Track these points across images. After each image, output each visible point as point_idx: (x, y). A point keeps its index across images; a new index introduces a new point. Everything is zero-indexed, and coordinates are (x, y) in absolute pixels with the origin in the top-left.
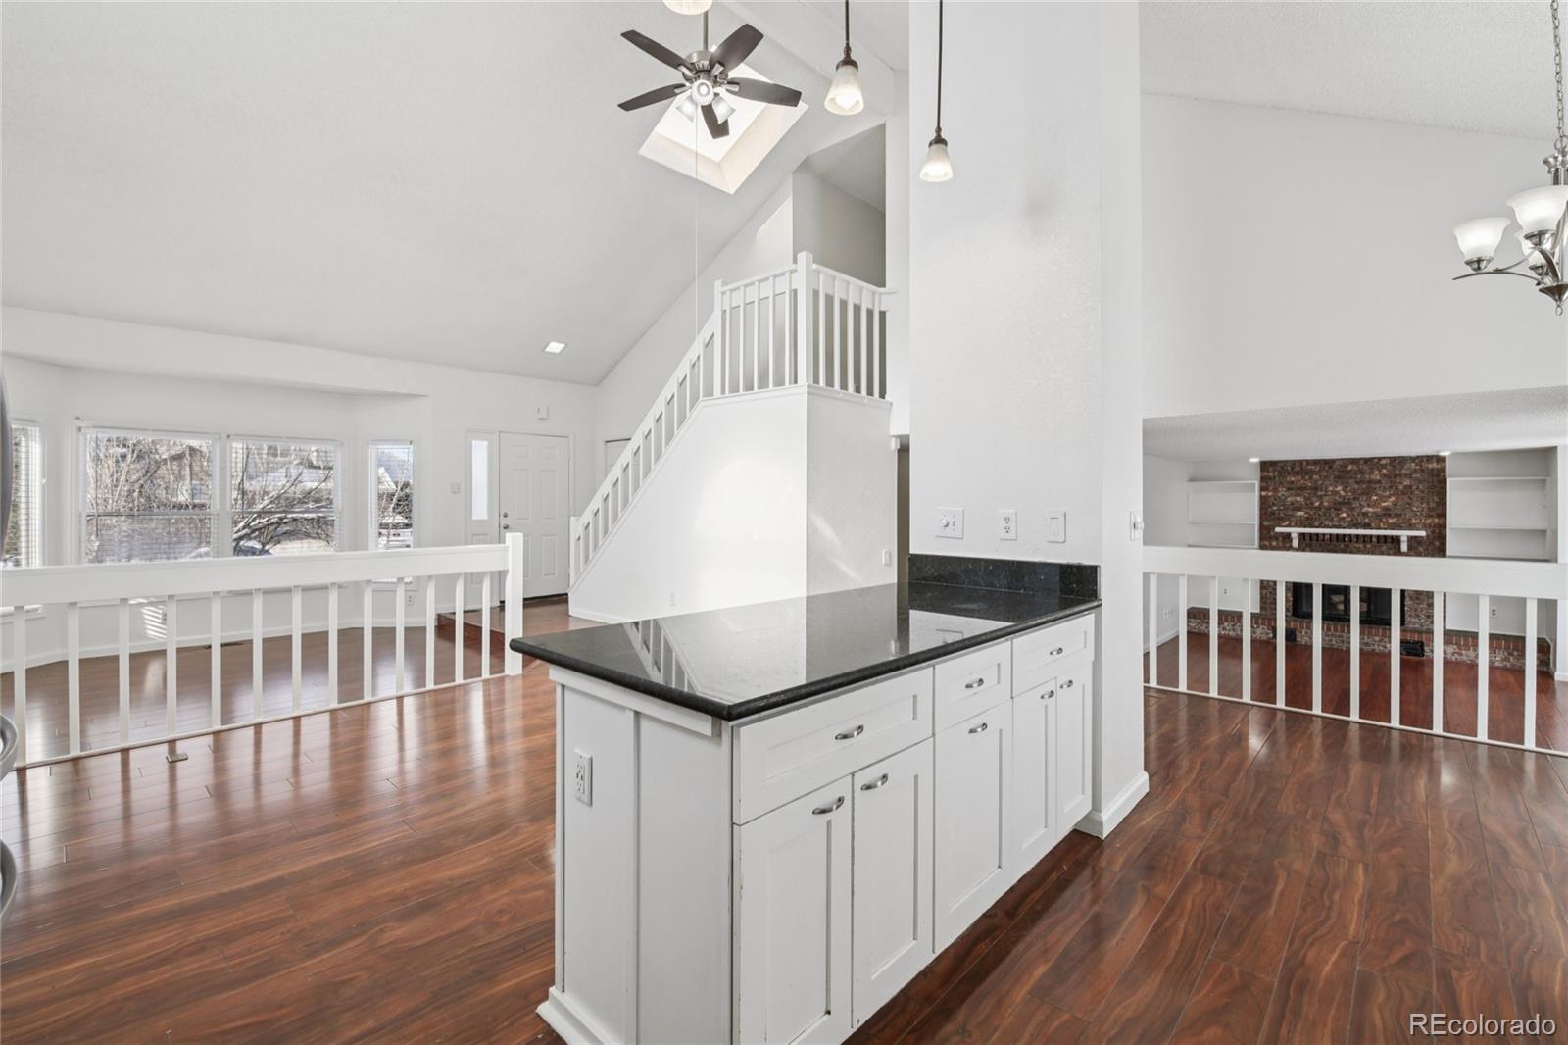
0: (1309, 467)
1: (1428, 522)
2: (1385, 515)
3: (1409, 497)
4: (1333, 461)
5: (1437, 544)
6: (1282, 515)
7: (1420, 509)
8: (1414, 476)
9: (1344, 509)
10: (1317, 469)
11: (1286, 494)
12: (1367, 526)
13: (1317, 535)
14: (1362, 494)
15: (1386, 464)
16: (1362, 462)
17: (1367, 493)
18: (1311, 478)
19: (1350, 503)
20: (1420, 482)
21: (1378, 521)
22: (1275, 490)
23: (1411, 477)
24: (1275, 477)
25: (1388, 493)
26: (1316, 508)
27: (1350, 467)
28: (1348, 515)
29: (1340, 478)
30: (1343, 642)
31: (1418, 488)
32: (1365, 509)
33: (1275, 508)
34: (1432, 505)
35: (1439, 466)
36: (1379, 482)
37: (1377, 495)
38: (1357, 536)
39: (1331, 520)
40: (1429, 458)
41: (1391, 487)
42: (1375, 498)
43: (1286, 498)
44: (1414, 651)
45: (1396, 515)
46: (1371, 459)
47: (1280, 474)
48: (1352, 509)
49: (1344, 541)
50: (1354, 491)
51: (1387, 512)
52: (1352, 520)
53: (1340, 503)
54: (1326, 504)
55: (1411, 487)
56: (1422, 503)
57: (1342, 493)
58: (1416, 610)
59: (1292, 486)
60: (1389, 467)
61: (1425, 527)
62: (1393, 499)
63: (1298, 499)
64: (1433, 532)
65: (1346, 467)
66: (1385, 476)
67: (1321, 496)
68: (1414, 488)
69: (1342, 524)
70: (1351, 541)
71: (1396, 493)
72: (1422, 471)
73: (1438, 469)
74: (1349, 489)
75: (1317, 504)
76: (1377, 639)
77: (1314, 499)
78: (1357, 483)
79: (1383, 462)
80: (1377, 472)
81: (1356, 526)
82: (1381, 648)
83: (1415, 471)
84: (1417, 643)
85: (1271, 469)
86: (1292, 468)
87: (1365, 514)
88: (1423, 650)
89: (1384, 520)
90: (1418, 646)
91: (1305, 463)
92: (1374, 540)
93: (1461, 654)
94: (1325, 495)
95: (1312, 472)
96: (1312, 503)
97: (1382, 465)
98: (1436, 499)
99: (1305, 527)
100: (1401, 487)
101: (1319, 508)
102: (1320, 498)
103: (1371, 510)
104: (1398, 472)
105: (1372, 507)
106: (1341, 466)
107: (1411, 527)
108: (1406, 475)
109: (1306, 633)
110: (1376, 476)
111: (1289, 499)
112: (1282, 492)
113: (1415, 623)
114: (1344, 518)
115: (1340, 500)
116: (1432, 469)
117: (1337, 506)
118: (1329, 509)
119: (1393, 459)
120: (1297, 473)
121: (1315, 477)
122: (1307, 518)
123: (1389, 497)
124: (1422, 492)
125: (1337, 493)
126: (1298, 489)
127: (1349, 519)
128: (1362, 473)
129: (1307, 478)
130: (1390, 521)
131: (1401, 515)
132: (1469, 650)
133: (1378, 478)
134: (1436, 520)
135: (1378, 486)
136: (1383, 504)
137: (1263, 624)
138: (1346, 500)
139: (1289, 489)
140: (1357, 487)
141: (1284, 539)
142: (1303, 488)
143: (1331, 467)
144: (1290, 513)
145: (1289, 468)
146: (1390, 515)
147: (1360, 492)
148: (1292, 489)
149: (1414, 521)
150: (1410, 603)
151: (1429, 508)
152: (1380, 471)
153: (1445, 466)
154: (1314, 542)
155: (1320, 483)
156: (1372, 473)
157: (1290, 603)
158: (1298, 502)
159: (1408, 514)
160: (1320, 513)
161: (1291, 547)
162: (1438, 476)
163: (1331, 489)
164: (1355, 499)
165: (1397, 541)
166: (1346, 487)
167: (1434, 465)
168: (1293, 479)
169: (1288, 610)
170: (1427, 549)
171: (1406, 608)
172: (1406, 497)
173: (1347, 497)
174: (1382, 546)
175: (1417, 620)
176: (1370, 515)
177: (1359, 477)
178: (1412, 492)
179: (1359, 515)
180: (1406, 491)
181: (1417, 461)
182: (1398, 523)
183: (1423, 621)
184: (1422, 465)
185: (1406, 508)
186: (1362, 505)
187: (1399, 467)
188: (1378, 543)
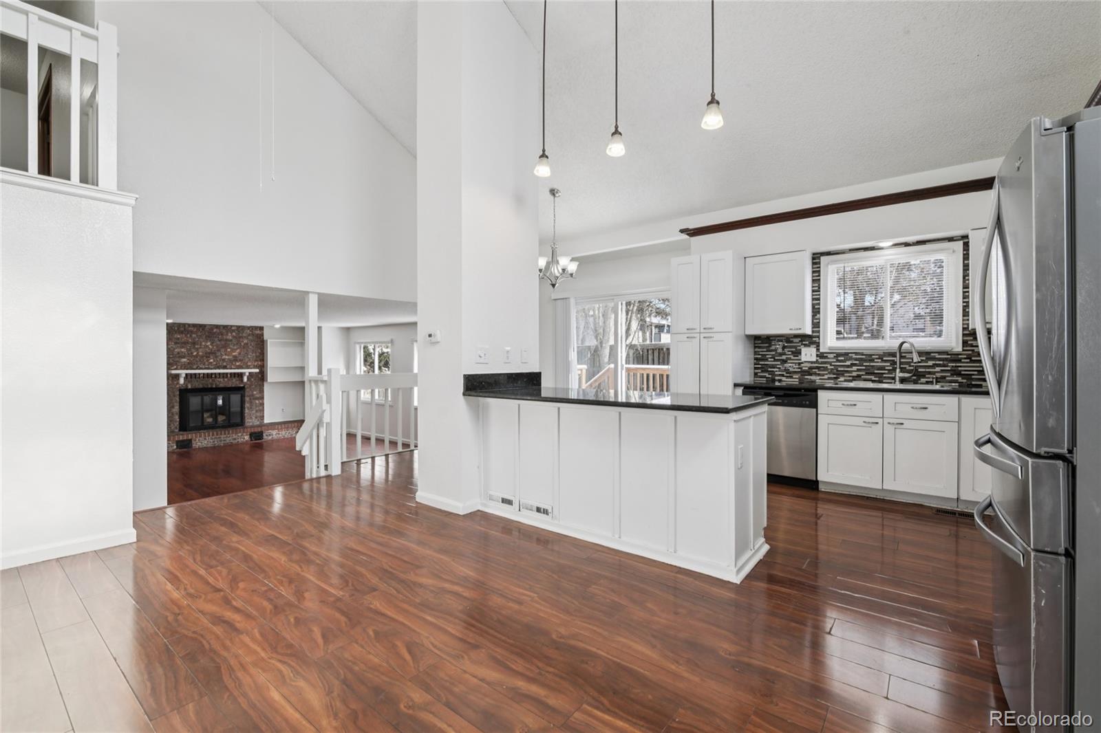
0: (190, 329)
1: (256, 364)
2: (234, 361)
3: (247, 350)
4: (205, 326)
5: (260, 376)
7: (252, 357)
8: (249, 338)
9: (211, 357)
10: (195, 330)
12: (225, 367)
13: (195, 374)
14: (222, 348)
15: (235, 330)
16: (222, 327)
17: (225, 347)
18: (191, 336)
19: (215, 353)
20: (252, 341)
21: (231, 364)
23: (247, 338)
25: (235, 347)
26: (194, 356)
27: (215, 330)
28: (214, 361)
29: (209, 337)
30: (221, 441)
31: (251, 345)
32: (224, 357)
34: (258, 354)
35: (260, 333)
36: (231, 340)
37: (230, 348)
38: (219, 374)
39: (204, 365)
40: (256, 328)
41: (237, 344)
42: (229, 350)
43: (174, 349)
44: (258, 438)
45: (240, 360)
46: (227, 326)
48: (216, 357)
49: (212, 377)
50: (217, 346)
51: (235, 359)
52: (217, 365)
53: (209, 353)
54: (200, 354)
55: (247, 344)
56: (253, 354)
57: (210, 346)
58: (250, 415)
60: (236, 332)
61: (255, 367)
62: (238, 351)
64: (260, 370)
65: (212, 330)
66: (234, 337)
67: (198, 348)
68: (249, 344)
69: (210, 367)
70: (216, 377)
71: (241, 347)
72: (253, 335)
74: (215, 344)
75: (195, 353)
76: (240, 434)
77: (193, 350)
78: (220, 341)
79: (233, 328)
80: (230, 334)
81: (219, 368)
82: (242, 439)
83: (249, 335)
84: (260, 432)
86: (178, 329)
87: (224, 360)
88: (262, 436)
89: (234, 364)
90: (258, 434)
92: (229, 376)
93: (279, 434)
94: (200, 348)
95: (192, 332)
96: (192, 353)
97: (232, 330)
98: (259, 351)
99: (187, 369)
100: (242, 344)
101: (196, 356)
102: (197, 350)
103: (227, 357)
104: (241, 335)
105: (228, 356)
106: (210, 329)
107: (248, 367)
108: (245, 337)
109: (197, 440)
110: (229, 337)
111: (176, 350)
112: (171, 345)
114: (211, 363)
115: (209, 351)
116: (258, 334)
117: (208, 355)
118: (202, 357)
119: (238, 327)
120: (182, 333)
121: (194, 336)
122: (190, 364)
123: (237, 349)
124: (253, 347)
125: (207, 346)
126: (182, 343)
127: (214, 364)
128: (222, 334)
129: (189, 336)
130: (238, 364)
131: (243, 360)
134: (259, 363)
135: (231, 343)
136: (234, 354)
138: (213, 351)
139: (176, 343)
140: (219, 343)
141: (173, 378)
142: (186, 343)
143: (203, 329)
144: (177, 359)
146: (237, 361)
147: (221, 346)
148: (178, 343)
149: (249, 364)
150: (247, 411)
151: (256, 356)
153: (263, 333)
154: (194, 380)
155: (197, 339)
156: (227, 335)
157: (178, 423)
158: (182, 352)
159: (247, 360)
160: (197, 359)
161: (178, 383)
162: (260, 338)
163: (203, 344)
164: (219, 350)
165: (241, 375)
166: (213, 343)
167: (258, 332)
168: (179, 336)
169: (176, 428)
170: (255, 380)
171: (245, 415)
172: (245, 349)
173: (213, 349)
174: (233, 380)
175: (251, 420)
176: (226, 360)
177: (220, 337)
178: (248, 347)
179: (220, 361)
180: (245, 346)
181: (250, 329)
182: (241, 365)
183: (253, 420)
184: (252, 332)
185: (246, 356)
186: (222, 354)
187: (241, 332)
188: (231, 377)
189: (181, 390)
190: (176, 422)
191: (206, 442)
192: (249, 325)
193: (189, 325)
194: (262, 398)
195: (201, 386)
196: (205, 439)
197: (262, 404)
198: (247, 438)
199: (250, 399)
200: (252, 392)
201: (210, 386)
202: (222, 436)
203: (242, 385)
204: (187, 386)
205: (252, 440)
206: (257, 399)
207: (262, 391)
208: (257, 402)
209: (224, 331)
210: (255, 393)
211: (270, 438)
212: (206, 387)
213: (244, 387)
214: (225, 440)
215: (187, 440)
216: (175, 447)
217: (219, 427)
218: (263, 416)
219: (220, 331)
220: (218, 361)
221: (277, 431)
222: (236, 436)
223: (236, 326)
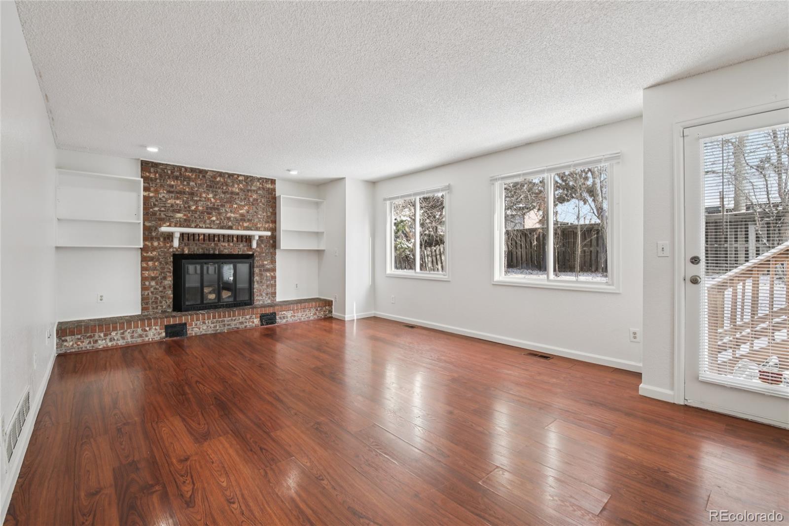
0: (187, 174)
1: (266, 226)
2: (241, 220)
3: (256, 208)
4: (206, 172)
5: (271, 242)
6: (163, 216)
7: (262, 216)
8: (259, 192)
9: (214, 213)
10: (193, 176)
11: (166, 196)
12: (230, 228)
13: (194, 235)
14: (226, 202)
15: (242, 180)
16: (227, 176)
17: (230, 201)
18: (188, 184)
19: (218, 209)
20: (262, 197)
21: (237, 224)
22: (156, 192)
23: (257, 193)
24: (156, 179)
25: (243, 203)
26: (193, 211)
27: (218, 179)
28: (217, 219)
29: (211, 187)
30: (224, 325)
31: (261, 201)
32: (229, 215)
33: (156, 209)
34: (269, 214)
35: (272, 187)
36: (238, 194)
37: (236, 204)
38: (224, 236)
39: (205, 222)
40: (267, 180)
41: (245, 199)
42: (235, 206)
43: (167, 200)
44: (270, 321)
45: (249, 220)
46: (232, 175)
47: (161, 176)
48: (220, 214)
49: (214, 239)
50: (221, 199)
51: (243, 218)
52: (220, 223)
53: (211, 208)
54: (200, 208)
55: (257, 200)
56: (263, 213)
57: (212, 199)
58: (260, 291)
59: (172, 190)
60: (244, 183)
61: (266, 229)
62: (246, 208)
63: (178, 202)
64: (272, 234)
65: (215, 178)
66: (241, 189)
67: (197, 201)
68: (259, 201)
69: (212, 226)
70: (219, 240)
71: (249, 204)
72: (263, 189)
73: (271, 189)
74: (218, 197)
75: (193, 208)
76: (248, 317)
77: (191, 203)
78: (224, 193)
79: (240, 178)
80: (236, 186)
81: (222, 228)
82: (251, 323)
83: (259, 188)
84: (268, 314)
85: (152, 170)
86: (172, 173)
87: (229, 219)
88: (275, 319)
89: (241, 224)
90: (270, 316)
91: (183, 170)
92: (235, 239)
93: (294, 316)
94: (200, 200)
95: (189, 179)
96: (189, 207)
97: (239, 180)
98: (271, 210)
99: (184, 227)
100: (251, 199)
101: (195, 211)
102: (196, 202)
104: (249, 188)
105: (234, 214)
106: (212, 177)
107: (257, 229)
108: (254, 191)
109: (196, 325)
111: (169, 202)
112: (163, 194)
113: (260, 300)
114: (214, 221)
115: (211, 205)
116: (269, 189)
117: (209, 210)
118: (202, 212)
119: (247, 177)
120: (177, 178)
121: (192, 183)
122: (185, 220)
123: (244, 206)
124: (264, 204)
125: (209, 199)
126: (177, 193)
127: (218, 222)
128: (227, 185)
129: (185, 183)
130: (245, 225)
131: (252, 220)
134: (271, 225)
135: (237, 197)
136: (241, 212)
137: (156, 324)
138: (216, 206)
139: (169, 192)
140: (223, 196)
141: (164, 239)
142: (182, 193)
143: (204, 177)
144: (170, 214)
145: (169, 172)
146: (245, 221)
147: (225, 200)
148: (172, 192)
149: (259, 225)
150: (256, 286)
151: (267, 216)
152: (238, 185)
153: (275, 187)
154: (191, 242)
155: (196, 189)
156: (233, 186)
157: (171, 300)
158: (177, 205)
159: (256, 220)
160: (196, 216)
161: (171, 246)
162: (272, 194)
163: (204, 195)
164: (223, 206)
165: (249, 239)
166: (216, 195)
167: (269, 186)
168: (172, 183)
169: (169, 306)
170: (266, 246)
171: (255, 291)
172: (254, 207)
173: (216, 204)
174: (240, 245)
175: (261, 298)
176: (232, 219)
177: (224, 188)
178: (258, 204)
179: (225, 219)
180: (254, 202)
181: (260, 181)
182: (250, 226)
183: (264, 298)
184: (263, 185)
185: (255, 215)
186: (226, 211)
187: (250, 183)
188: (237, 242)
189: (175, 256)
190: (169, 298)
191: (205, 328)
192: (259, 176)
193: (186, 169)
194: (274, 270)
195: (201, 251)
196: (204, 323)
197: (274, 278)
198: (257, 321)
199: (260, 270)
200: (263, 261)
201: (212, 252)
202: (225, 319)
203: (251, 253)
204: (183, 250)
205: (262, 325)
206: (268, 270)
207: (273, 261)
208: (268, 275)
209: (229, 181)
210: (266, 263)
211: (284, 321)
212: (207, 252)
213: (253, 255)
214: (229, 325)
215: (180, 325)
216: (164, 334)
217: (222, 306)
218: (275, 293)
219: (224, 180)
220: (221, 219)
221: (292, 312)
222: (244, 319)
223: (244, 176)
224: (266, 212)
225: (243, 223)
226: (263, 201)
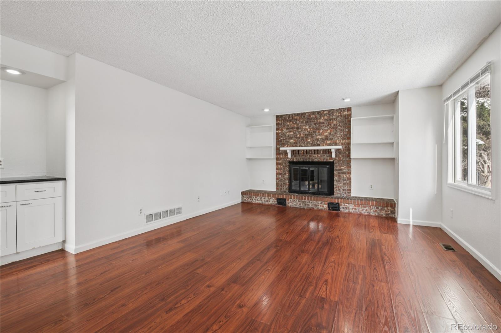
0: (295, 117)
1: (343, 142)
2: (326, 139)
3: (336, 130)
4: (305, 113)
5: (346, 152)
6: (285, 142)
7: (340, 136)
8: (338, 119)
9: (309, 137)
10: (299, 118)
11: (286, 131)
12: (319, 145)
13: (298, 151)
14: (316, 130)
16: (317, 113)
17: (319, 129)
18: (296, 123)
19: (311, 134)
20: (340, 122)
21: (323, 142)
22: (282, 130)
23: (337, 120)
24: (282, 123)
25: (327, 129)
26: (298, 137)
27: (312, 116)
28: (311, 140)
29: (307, 122)
30: (305, 204)
31: (339, 125)
32: (318, 137)
33: (282, 139)
35: (348, 113)
36: (323, 123)
37: (322, 129)
38: (315, 150)
39: (304, 143)
40: (344, 109)
41: (328, 125)
42: (322, 131)
43: (286, 133)
44: (335, 209)
45: (330, 139)
46: (320, 112)
47: (284, 121)
48: (312, 137)
49: (309, 153)
50: (313, 128)
51: (327, 138)
52: (313, 143)
53: (308, 135)
54: (302, 135)
55: (336, 125)
56: (341, 133)
57: (308, 129)
58: (339, 187)
59: (289, 127)
60: (327, 115)
61: (342, 145)
62: (329, 131)
63: (291, 133)
64: (346, 147)
65: (310, 116)
66: (326, 120)
67: (300, 131)
68: (338, 125)
69: (308, 145)
70: (312, 153)
71: (330, 128)
72: (341, 116)
73: (348, 115)
74: (311, 127)
75: (298, 136)
76: (320, 202)
77: (297, 133)
78: (315, 124)
79: (325, 113)
80: (322, 118)
81: (314, 146)
82: (321, 207)
83: (338, 116)
84: (337, 204)
85: (280, 119)
86: (289, 118)
87: (318, 139)
88: (339, 208)
89: (325, 142)
90: (337, 205)
91: (294, 115)
92: (321, 152)
93: (355, 209)
94: (302, 131)
95: (296, 120)
96: (296, 135)
97: (324, 114)
98: (347, 130)
99: (294, 147)
100: (332, 125)
101: (299, 137)
104: (331, 117)
105: (321, 136)
106: (308, 116)
107: (336, 145)
108: (334, 119)
109: (291, 201)
110: (322, 120)
111: (287, 134)
112: (285, 130)
113: (338, 193)
114: (309, 142)
115: (307, 133)
116: (346, 115)
117: (307, 136)
118: (303, 138)
119: (329, 111)
120: (291, 121)
121: (298, 122)
122: (294, 143)
124: (341, 127)
125: (306, 129)
126: (291, 129)
127: (311, 142)
128: (317, 119)
129: (295, 123)
130: (328, 142)
131: (332, 139)
132: (359, 207)
133: (323, 121)
134: (347, 141)
135: (323, 125)
136: (325, 134)
137: (273, 197)
138: (310, 133)
139: (287, 129)
140: (314, 126)
142: (293, 128)
143: (304, 117)
144: (288, 140)
145: (287, 118)
146: (328, 140)
147: (316, 128)
149: (338, 142)
150: (336, 183)
151: (344, 135)
152: (324, 117)
153: (351, 113)
154: (297, 155)
155: (300, 125)
156: (320, 119)
157: (288, 186)
158: (291, 135)
159: (336, 139)
160: (300, 140)
161: (288, 158)
162: (347, 118)
163: (304, 128)
164: (314, 132)
165: (329, 152)
166: (310, 126)
167: (346, 113)
168: (289, 124)
169: (287, 189)
170: (343, 156)
171: (334, 186)
172: (334, 130)
173: (310, 131)
174: (324, 155)
175: (339, 192)
176: (320, 139)
177: (315, 121)
178: (337, 127)
179: (315, 140)
180: (334, 127)
181: (339, 111)
182: (331, 143)
183: (341, 192)
184: (341, 114)
185: (335, 135)
186: (316, 135)
187: (332, 115)
188: (323, 154)
189: (290, 162)
190: (287, 185)
191: (295, 203)
192: (338, 108)
193: (295, 114)
194: (350, 173)
195: (302, 160)
196: (294, 201)
197: (350, 179)
198: (325, 206)
199: (339, 173)
200: (340, 167)
201: (308, 160)
202: (306, 201)
203: (332, 161)
204: (293, 159)
205: (329, 210)
206: (344, 173)
207: (349, 167)
208: (345, 176)
209: (318, 116)
210: (343, 168)
211: (347, 211)
212: (305, 160)
213: (333, 162)
214: (308, 205)
215: (283, 199)
216: (276, 202)
217: (310, 193)
218: (350, 190)
219: (315, 116)
220: (313, 140)
221: (353, 205)
222: (317, 203)
223: (328, 110)
224: (344, 132)
225: (326, 141)
226: (341, 125)
